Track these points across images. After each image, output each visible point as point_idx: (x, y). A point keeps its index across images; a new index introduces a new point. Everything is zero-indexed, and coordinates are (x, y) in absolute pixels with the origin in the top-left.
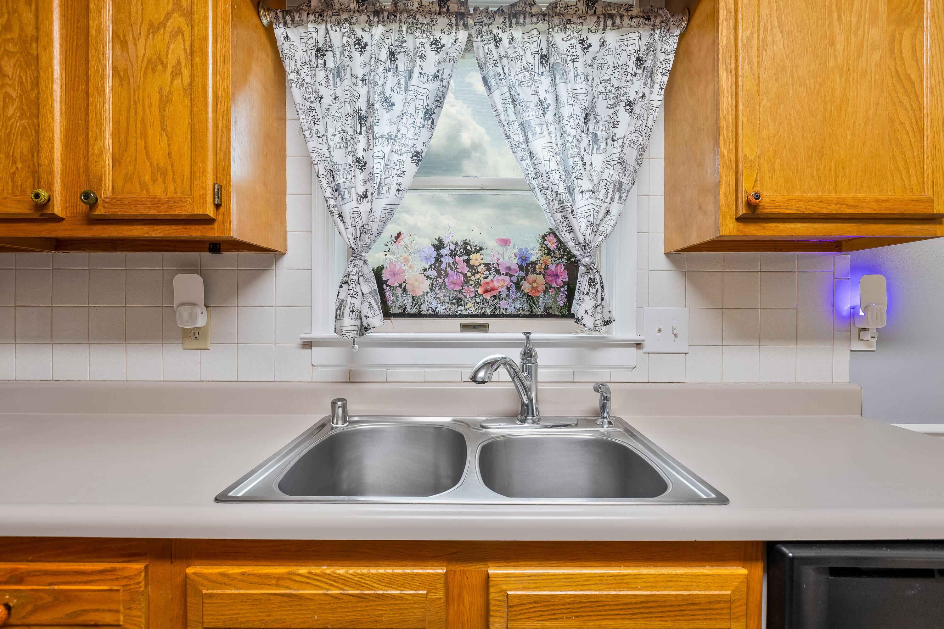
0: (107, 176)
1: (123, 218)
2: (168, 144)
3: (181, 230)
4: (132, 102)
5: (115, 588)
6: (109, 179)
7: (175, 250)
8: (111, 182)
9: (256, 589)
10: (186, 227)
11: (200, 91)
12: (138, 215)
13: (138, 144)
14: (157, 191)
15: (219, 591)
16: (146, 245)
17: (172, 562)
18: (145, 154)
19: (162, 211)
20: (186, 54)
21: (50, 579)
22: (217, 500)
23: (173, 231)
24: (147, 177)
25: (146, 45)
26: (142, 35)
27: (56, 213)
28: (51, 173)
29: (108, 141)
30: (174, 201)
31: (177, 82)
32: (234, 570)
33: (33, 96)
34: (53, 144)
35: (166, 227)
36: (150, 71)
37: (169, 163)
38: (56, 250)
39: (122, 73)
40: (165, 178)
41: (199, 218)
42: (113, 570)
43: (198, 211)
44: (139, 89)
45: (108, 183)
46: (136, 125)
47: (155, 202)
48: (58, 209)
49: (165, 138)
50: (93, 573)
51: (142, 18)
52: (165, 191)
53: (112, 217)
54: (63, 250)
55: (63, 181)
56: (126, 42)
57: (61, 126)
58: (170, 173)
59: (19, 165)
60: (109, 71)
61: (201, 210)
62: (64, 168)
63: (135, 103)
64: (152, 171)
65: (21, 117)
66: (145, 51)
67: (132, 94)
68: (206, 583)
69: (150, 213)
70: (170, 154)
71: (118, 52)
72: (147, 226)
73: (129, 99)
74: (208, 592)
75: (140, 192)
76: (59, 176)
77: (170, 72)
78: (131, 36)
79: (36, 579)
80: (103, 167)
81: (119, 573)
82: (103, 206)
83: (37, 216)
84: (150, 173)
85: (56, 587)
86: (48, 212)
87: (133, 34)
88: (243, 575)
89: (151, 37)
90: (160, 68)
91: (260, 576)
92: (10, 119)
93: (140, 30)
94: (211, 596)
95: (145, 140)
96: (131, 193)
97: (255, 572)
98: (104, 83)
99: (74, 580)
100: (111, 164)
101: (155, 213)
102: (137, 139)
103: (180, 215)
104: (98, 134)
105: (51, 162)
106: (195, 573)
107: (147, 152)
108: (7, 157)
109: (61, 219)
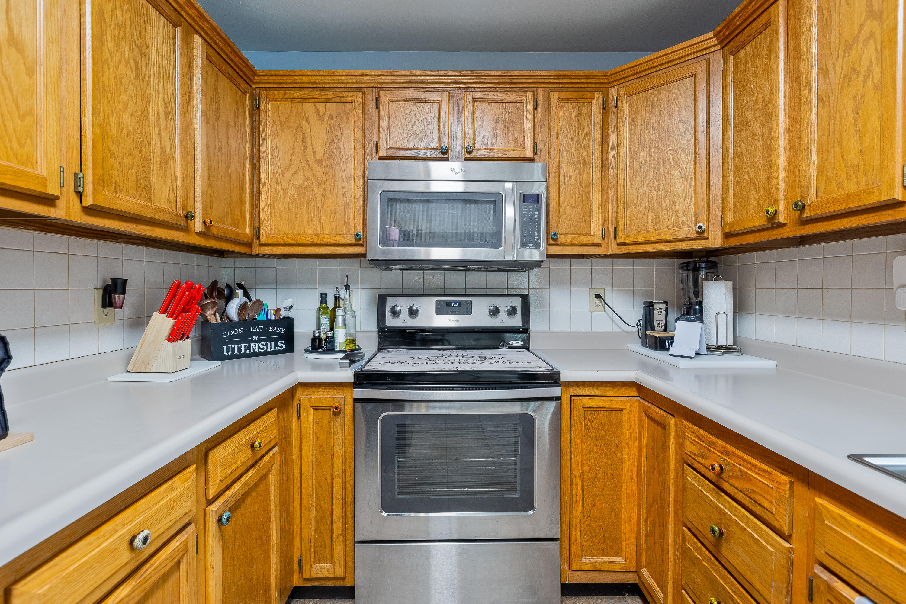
0: (813, 185)
1: (823, 216)
2: (860, 143)
3: (872, 218)
4: (832, 117)
5: (771, 486)
6: (814, 187)
7: (898, 233)
8: (815, 189)
9: (868, 545)
10: (877, 214)
11: (889, 81)
12: (834, 211)
13: (836, 151)
14: (850, 188)
15: (838, 529)
16: (870, 232)
17: (809, 488)
18: (841, 158)
19: (853, 205)
20: (878, 52)
21: (740, 461)
22: (849, 457)
23: (865, 220)
24: (843, 178)
25: (842, 65)
26: (839, 57)
27: (780, 221)
28: (777, 193)
29: (814, 156)
30: (863, 193)
31: (869, 83)
32: (853, 519)
33: (769, 142)
34: (778, 171)
35: (859, 217)
36: (846, 84)
37: (861, 159)
38: (800, 245)
39: (824, 98)
40: (857, 174)
41: (887, 203)
42: (770, 473)
43: (885, 197)
44: (837, 104)
45: (813, 191)
46: (834, 136)
47: (847, 198)
48: (781, 218)
49: (858, 138)
50: (760, 469)
51: (840, 43)
52: (858, 186)
53: (816, 217)
54: (804, 244)
55: (785, 196)
56: (828, 70)
57: (785, 157)
58: (862, 168)
59: (761, 192)
60: (814, 100)
61: (888, 196)
62: (787, 186)
63: (834, 117)
64: (846, 171)
65: (763, 160)
66: (842, 69)
67: (832, 111)
68: (829, 516)
69: (843, 208)
70: (861, 151)
71: (822, 81)
72: (843, 220)
73: (829, 116)
74: (829, 524)
75: (837, 191)
76: (783, 194)
77: (863, 77)
78: (831, 62)
79: (734, 458)
80: (809, 179)
81: (774, 476)
82: (809, 209)
83: (770, 225)
84: (845, 173)
85: (742, 468)
86: (776, 221)
87: (832, 61)
88: (858, 527)
89: (846, 55)
90: (854, 77)
91: (874, 536)
92: (757, 162)
93: (838, 54)
94: (830, 528)
95: (841, 146)
96: (830, 194)
97: (870, 530)
98: (811, 112)
99: (751, 468)
100: (816, 175)
101: (848, 207)
102: (835, 148)
103: (869, 204)
104: (806, 154)
105: (778, 185)
106: (820, 504)
107: (843, 156)
108: (755, 189)
109: (784, 225)
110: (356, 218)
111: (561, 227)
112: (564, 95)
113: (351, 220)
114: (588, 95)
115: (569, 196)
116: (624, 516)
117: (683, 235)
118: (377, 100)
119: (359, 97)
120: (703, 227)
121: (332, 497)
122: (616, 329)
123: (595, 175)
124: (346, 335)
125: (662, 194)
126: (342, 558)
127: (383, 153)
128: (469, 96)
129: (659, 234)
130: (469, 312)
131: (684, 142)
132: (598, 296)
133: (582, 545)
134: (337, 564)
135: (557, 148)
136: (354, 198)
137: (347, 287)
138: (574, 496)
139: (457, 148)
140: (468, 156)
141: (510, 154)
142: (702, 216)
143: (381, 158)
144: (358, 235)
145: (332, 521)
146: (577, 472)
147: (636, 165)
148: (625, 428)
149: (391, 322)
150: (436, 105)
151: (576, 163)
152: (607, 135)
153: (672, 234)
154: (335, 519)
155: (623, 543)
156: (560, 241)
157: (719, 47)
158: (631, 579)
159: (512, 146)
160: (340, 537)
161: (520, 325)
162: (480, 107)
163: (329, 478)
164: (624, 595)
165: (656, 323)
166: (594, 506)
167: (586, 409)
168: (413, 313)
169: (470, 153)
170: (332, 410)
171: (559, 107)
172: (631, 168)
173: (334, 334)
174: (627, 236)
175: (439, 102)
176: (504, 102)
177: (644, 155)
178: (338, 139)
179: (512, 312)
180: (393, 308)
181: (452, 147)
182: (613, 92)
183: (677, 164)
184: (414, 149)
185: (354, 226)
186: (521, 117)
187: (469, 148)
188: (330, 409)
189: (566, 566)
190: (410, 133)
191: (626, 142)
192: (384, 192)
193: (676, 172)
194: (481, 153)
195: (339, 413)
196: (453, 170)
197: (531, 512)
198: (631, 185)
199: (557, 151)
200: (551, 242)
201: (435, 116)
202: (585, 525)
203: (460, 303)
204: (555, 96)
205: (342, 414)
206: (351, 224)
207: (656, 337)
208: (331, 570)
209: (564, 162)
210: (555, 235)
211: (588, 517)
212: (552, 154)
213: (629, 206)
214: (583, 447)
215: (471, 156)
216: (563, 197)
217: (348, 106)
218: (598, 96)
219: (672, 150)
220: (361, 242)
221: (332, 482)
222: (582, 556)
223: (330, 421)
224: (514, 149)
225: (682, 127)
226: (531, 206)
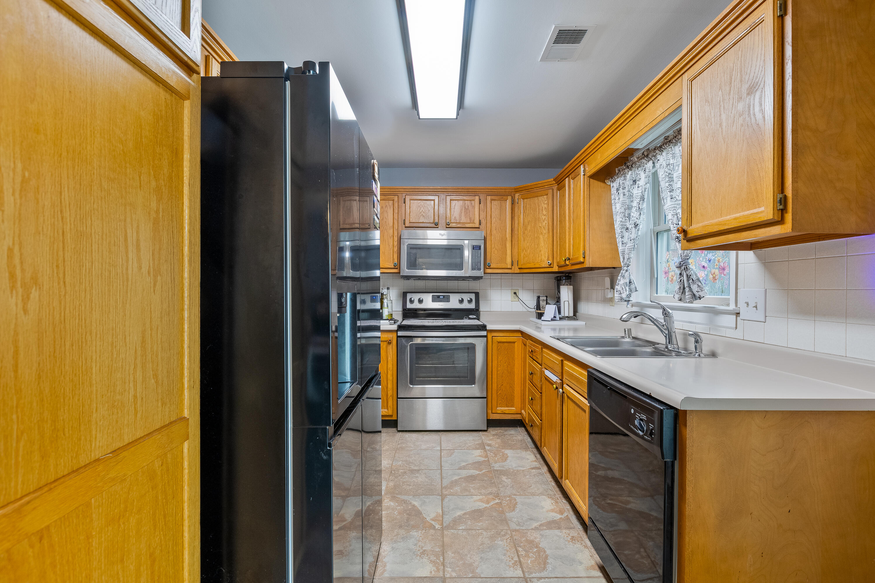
3: (579, 266)
43: (578, 261)
109: (569, 265)
110: (394, 256)
111: (492, 260)
112: (493, 197)
113: (392, 256)
114: (505, 197)
115: (496, 245)
116: (515, 389)
117: (544, 266)
118: (405, 199)
119: (396, 198)
120: (550, 262)
121: (387, 380)
122: (525, 310)
123: (508, 235)
124: (389, 312)
125: (536, 246)
126: (392, 406)
127: (407, 224)
128: (449, 198)
129: (535, 265)
130: (449, 301)
131: (544, 224)
132: (515, 293)
133: (497, 402)
134: (389, 409)
135: (490, 222)
136: (393, 246)
137: (388, 289)
138: (493, 381)
139: (442, 223)
140: (448, 226)
141: (467, 226)
142: (551, 258)
143: (406, 227)
144: (395, 264)
145: (387, 390)
146: (494, 370)
147: (526, 232)
148: (516, 350)
149: (409, 306)
150: (433, 202)
151: (499, 229)
152: (514, 216)
153: (539, 265)
154: (389, 389)
155: (515, 401)
156: (492, 267)
157: (556, 184)
158: (518, 417)
159: (469, 221)
160: (391, 397)
161: (474, 307)
162: (454, 203)
163: (386, 372)
164: (517, 427)
165: (541, 306)
166: (502, 385)
167: (499, 342)
168: (420, 301)
169: (449, 225)
170: (387, 342)
171: (491, 203)
172: (524, 233)
173: (382, 311)
174: (522, 265)
175: (434, 200)
176: (465, 200)
177: (529, 228)
178: (386, 218)
179: (470, 301)
180: (411, 299)
181: (440, 222)
182: (517, 195)
183: (542, 233)
184: (422, 223)
185: (393, 259)
186: (474, 207)
187: (448, 223)
188: (386, 342)
189: (490, 411)
190: (420, 215)
191: (522, 221)
192: (409, 244)
193: (541, 237)
194: (454, 225)
195: (391, 343)
196: (440, 234)
197: (473, 386)
198: (524, 241)
199: (490, 224)
200: (487, 267)
201: (432, 207)
202: (499, 393)
203: (444, 296)
204: (489, 198)
205: (392, 343)
206: (392, 258)
207: (538, 313)
208: (387, 412)
209: (493, 229)
210: (489, 264)
211: (500, 390)
212: (488, 225)
213: (523, 251)
214: (498, 359)
215: (449, 226)
216: (493, 246)
217: (391, 202)
218: (509, 198)
219: (540, 227)
220: (397, 267)
221: (387, 373)
222: (497, 407)
223: (387, 347)
224: (470, 223)
225: (544, 217)
226: (477, 251)
